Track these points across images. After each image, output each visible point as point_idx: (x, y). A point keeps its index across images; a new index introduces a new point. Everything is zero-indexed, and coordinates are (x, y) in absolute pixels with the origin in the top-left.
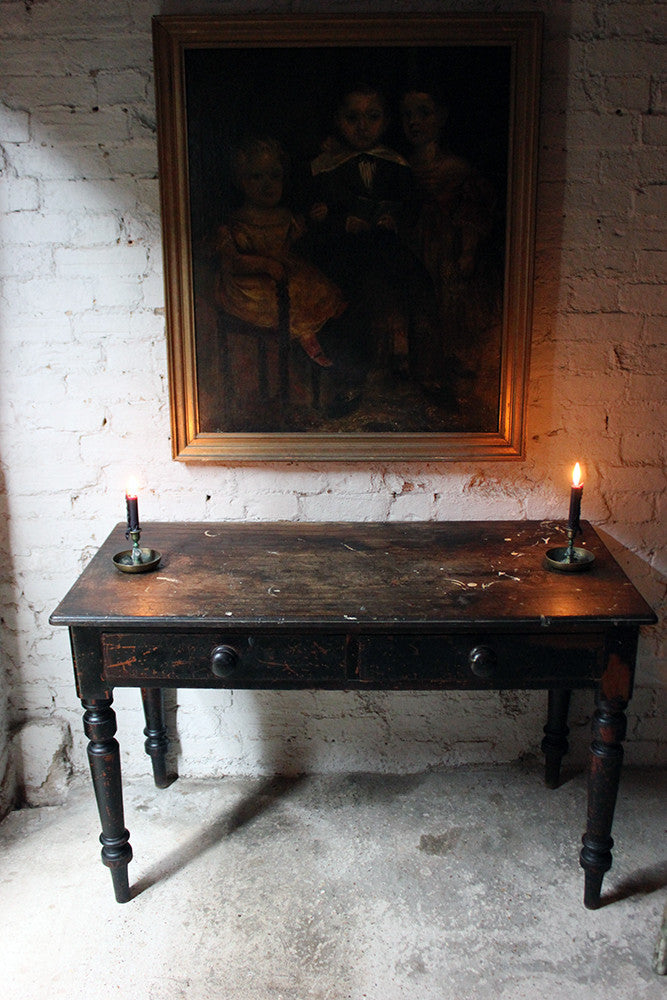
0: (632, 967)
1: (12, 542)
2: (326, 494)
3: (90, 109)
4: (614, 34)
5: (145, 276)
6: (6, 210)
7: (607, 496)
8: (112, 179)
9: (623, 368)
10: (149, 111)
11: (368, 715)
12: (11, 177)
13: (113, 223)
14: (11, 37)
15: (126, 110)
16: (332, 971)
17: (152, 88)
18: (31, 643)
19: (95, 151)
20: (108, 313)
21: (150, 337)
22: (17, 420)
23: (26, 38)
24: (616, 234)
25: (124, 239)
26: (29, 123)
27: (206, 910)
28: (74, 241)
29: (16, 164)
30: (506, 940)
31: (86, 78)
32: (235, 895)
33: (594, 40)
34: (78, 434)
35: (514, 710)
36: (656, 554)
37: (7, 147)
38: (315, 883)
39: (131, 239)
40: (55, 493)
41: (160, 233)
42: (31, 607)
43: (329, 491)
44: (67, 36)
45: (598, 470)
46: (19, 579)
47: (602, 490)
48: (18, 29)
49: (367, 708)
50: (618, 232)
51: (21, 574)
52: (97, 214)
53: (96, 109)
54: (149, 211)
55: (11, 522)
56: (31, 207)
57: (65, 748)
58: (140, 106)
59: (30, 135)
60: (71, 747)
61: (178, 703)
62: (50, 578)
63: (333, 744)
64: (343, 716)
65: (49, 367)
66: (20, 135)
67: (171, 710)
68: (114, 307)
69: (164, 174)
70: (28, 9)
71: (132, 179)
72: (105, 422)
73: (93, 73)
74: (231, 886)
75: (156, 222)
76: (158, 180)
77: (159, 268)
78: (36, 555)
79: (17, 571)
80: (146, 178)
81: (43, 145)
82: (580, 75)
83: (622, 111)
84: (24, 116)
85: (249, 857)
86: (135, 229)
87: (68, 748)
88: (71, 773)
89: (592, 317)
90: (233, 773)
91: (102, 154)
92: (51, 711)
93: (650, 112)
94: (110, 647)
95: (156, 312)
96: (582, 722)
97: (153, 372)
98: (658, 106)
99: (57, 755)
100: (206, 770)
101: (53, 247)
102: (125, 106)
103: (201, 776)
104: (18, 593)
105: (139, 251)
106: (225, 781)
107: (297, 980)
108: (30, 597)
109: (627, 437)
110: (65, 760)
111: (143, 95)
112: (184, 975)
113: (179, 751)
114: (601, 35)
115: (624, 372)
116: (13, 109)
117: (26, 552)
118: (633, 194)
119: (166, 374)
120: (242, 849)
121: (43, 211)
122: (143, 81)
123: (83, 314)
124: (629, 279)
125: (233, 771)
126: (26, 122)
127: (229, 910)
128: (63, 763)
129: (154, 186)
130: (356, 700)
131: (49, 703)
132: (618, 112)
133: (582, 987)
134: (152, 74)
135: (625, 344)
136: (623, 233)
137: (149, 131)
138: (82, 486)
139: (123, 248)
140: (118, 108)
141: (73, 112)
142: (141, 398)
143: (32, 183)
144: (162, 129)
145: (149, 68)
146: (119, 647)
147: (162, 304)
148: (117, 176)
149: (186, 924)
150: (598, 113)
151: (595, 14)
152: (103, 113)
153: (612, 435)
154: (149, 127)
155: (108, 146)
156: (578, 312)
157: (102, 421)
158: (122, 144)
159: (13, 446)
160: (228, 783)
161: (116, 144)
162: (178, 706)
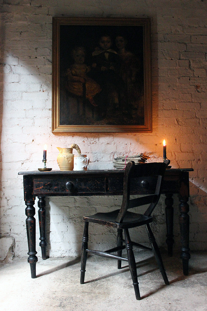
0: (199, 284)
1: (2, 177)
2: (97, 162)
3: (35, 57)
4: (169, 41)
5: (47, 100)
6: (10, 82)
7: (178, 161)
8: (39, 75)
9: (179, 125)
10: (51, 59)
11: (110, 233)
12: (12, 74)
13: (39, 86)
14: (16, 40)
15: (44, 58)
16: (103, 289)
17: (51, 53)
18: (5, 210)
19: (35, 68)
20: (36, 110)
21: (47, 117)
22: (7, 140)
23: (19, 41)
24: (174, 90)
25: (41, 90)
26: (18, 60)
27: (60, 279)
28: (28, 91)
29: (14, 71)
30: (158, 281)
31: (34, 50)
32: (69, 277)
33: (164, 42)
34: (25, 144)
35: (155, 232)
36: (194, 179)
37: (12, 66)
38: (96, 274)
39: (44, 90)
40: (17, 162)
41: (51, 89)
42: (6, 198)
43: (98, 161)
44: (30, 40)
45: (175, 154)
46: (3, 189)
47: (176, 159)
48: (18, 38)
49: (110, 231)
50: (174, 89)
51: (4, 188)
52: (35, 83)
53: (36, 58)
54: (49, 83)
55: (3, 171)
56: (17, 81)
57: (12, 247)
58: (48, 57)
59: (18, 64)
60: (15, 247)
61: (50, 231)
62: (13, 189)
63: (99, 244)
64: (102, 234)
65: (18, 125)
66: (16, 63)
67: (48, 233)
68: (38, 108)
69: (54, 74)
70: (21, 34)
71: (45, 75)
72: (33, 141)
73: (36, 49)
74: (68, 275)
75: (51, 85)
76: (51, 75)
77: (51, 98)
78: (9, 181)
79: (3, 187)
80: (49, 74)
81: (21, 66)
82: (161, 50)
83: (173, 59)
84: (17, 59)
85: (73, 270)
86: (45, 88)
87: (14, 247)
88: (14, 256)
89: (170, 111)
90: (67, 256)
91: (37, 68)
92: (9, 234)
93: (180, 59)
94: (36, 183)
95: (49, 110)
96: (177, 235)
97: (48, 126)
98: (182, 58)
99: (10, 249)
100: (58, 254)
101: (22, 92)
102: (44, 57)
103: (57, 257)
104: (2, 194)
105: (45, 93)
106: (64, 258)
107: (92, 290)
108: (6, 195)
109: (182, 144)
110: (13, 251)
111: (49, 54)
112: (55, 290)
113: (50, 248)
114: (166, 41)
115: (179, 126)
116: (14, 57)
117: (6, 180)
118: (177, 79)
119: (51, 127)
120: (71, 269)
121: (20, 83)
122: (49, 51)
123: (29, 110)
124: (178, 101)
125: (67, 255)
126: (17, 60)
127: (68, 279)
128: (11, 252)
129: (51, 76)
130: (106, 228)
131: (9, 231)
132: (172, 59)
133: (184, 288)
134: (52, 50)
135: (179, 118)
136: (175, 89)
137: (50, 63)
138: (25, 160)
139: (41, 92)
140: (42, 57)
141: (30, 58)
142: (44, 134)
143: (18, 75)
144: (53, 63)
145: (51, 48)
146: (38, 183)
147: (51, 108)
148: (41, 74)
149: (54, 282)
150: (166, 59)
151: (164, 37)
152: (38, 58)
153: (178, 144)
154: (50, 62)
155: (39, 66)
156: (165, 110)
157: (32, 141)
158: (43, 66)
159: (5, 148)
160: (65, 259)
161: (41, 66)
162: (50, 232)
